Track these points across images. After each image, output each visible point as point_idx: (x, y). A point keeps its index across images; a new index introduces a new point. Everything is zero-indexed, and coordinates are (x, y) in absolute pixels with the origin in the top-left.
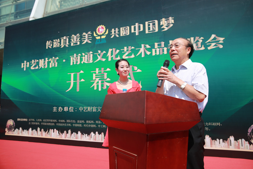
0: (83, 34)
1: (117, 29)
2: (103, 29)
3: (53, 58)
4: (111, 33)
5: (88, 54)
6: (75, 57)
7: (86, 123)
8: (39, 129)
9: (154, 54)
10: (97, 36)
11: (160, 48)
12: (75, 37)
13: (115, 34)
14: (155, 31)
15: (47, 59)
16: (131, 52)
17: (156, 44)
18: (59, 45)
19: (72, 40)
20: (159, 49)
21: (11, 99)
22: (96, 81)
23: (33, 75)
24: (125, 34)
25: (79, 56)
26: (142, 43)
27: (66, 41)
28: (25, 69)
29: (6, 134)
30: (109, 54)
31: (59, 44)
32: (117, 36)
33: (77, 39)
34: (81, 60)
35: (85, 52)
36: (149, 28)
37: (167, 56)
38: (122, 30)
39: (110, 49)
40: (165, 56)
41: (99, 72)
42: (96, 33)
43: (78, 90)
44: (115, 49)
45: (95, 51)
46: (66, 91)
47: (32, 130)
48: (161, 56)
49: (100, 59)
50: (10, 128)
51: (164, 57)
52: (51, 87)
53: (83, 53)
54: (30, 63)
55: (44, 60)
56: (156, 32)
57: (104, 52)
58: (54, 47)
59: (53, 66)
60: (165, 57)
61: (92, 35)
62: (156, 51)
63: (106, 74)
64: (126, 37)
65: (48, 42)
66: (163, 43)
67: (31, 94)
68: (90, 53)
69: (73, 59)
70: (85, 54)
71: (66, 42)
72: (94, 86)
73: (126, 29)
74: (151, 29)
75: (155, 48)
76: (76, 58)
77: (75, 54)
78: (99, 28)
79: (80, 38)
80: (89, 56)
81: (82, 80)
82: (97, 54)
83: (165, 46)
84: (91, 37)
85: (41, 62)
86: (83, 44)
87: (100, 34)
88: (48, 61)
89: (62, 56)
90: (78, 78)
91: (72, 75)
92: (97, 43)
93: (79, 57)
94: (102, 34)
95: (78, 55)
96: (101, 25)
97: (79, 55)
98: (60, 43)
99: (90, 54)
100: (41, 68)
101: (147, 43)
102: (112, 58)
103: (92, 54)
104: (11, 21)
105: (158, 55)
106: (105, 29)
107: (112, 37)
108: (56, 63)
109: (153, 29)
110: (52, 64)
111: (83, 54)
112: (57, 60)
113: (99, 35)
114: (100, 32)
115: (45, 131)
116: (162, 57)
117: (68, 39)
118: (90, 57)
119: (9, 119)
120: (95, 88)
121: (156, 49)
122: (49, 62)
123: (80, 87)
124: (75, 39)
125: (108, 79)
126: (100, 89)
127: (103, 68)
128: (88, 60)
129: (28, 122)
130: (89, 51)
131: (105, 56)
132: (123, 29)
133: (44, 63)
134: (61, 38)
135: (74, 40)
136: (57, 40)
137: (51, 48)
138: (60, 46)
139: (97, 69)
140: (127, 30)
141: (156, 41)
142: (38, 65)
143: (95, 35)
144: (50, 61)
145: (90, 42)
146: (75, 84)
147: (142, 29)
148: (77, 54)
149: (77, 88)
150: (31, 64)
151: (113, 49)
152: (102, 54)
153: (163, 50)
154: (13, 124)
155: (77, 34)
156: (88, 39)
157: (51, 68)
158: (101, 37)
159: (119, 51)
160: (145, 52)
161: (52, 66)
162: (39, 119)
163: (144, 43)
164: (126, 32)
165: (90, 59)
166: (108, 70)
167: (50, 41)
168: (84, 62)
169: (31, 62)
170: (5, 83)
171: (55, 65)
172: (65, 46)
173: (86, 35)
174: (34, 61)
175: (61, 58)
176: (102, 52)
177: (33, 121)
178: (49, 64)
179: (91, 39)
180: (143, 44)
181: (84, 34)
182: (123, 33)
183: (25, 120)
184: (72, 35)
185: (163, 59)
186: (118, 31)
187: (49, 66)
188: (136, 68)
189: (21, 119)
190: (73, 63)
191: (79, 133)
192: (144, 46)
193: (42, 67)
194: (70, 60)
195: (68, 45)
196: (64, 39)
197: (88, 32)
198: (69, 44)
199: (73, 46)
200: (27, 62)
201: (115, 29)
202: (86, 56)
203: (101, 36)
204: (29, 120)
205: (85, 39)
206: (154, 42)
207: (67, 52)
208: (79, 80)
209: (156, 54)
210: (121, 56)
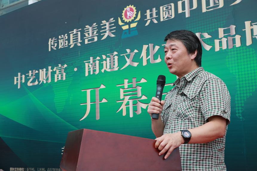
0: (102, 23)
1: (154, 9)
2: (133, 11)
3: (59, 66)
4: (146, 17)
5: (112, 56)
6: (91, 62)
9: (217, 49)
10: (123, 24)
11: (229, 38)
12: (90, 28)
13: (151, 19)
14: (219, 6)
15: (50, 67)
17: (221, 31)
18: (67, 44)
19: (87, 35)
20: (226, 39)
22: (125, 102)
23: (31, 94)
24: (168, 18)
25: (98, 60)
26: (196, 30)
27: (77, 36)
28: (19, 87)
30: (144, 54)
31: (67, 41)
32: (156, 22)
33: (93, 33)
34: (101, 66)
35: (107, 53)
36: (208, 3)
37: (242, 51)
38: (163, 11)
39: (144, 46)
40: (237, 51)
41: (128, 85)
42: (122, 19)
43: (98, 118)
44: (153, 44)
45: (121, 51)
46: (80, 120)
48: (231, 52)
49: (130, 63)
51: (235, 52)
52: (58, 115)
53: (103, 54)
54: (26, 77)
55: (46, 71)
56: (220, 8)
57: (136, 51)
58: (60, 48)
59: (60, 79)
60: (239, 52)
61: (116, 23)
62: (220, 43)
63: (139, 89)
64: (169, 21)
65: (50, 39)
66: (233, 27)
67: (28, 126)
68: (114, 55)
69: (89, 66)
70: (107, 56)
71: (77, 39)
72: (122, 109)
73: (170, 7)
74: (212, 5)
75: (220, 37)
76: (94, 64)
77: (91, 58)
78: (126, 10)
79: (97, 30)
80: (112, 60)
81: (104, 101)
82: (125, 54)
83: (237, 33)
84: (115, 27)
85: (42, 73)
86: (103, 40)
87: (128, 21)
88: (52, 71)
89: (72, 62)
90: (98, 98)
92: (124, 36)
93: (97, 62)
94: (131, 21)
95: (96, 58)
96: (129, 6)
97: (98, 58)
98: (69, 40)
99: (114, 57)
100: (42, 83)
101: (205, 29)
102: (148, 61)
103: (116, 55)
104: (4, 7)
105: (225, 50)
106: (135, 10)
107: (147, 24)
108: (64, 74)
109: (215, 3)
110: (58, 76)
111: (104, 57)
112: (66, 69)
113: (126, 23)
114: (128, 17)
116: (233, 53)
117: (79, 33)
118: (114, 62)
120: (124, 114)
121: (221, 39)
122: (53, 73)
123: (100, 112)
124: (90, 31)
125: (144, 98)
126: (131, 115)
127: (135, 79)
128: (111, 66)
130: (112, 52)
131: (137, 58)
132: (165, 9)
133: (47, 74)
134: (70, 32)
135: (89, 34)
136: (64, 35)
137: (55, 49)
138: (68, 45)
139: (126, 81)
140: (171, 9)
141: (220, 24)
142: (38, 78)
143: (120, 23)
144: (56, 71)
145: (113, 36)
146: (93, 107)
147: (195, 6)
148: (94, 58)
149: (96, 114)
150: (28, 78)
151: (150, 44)
152: (133, 54)
153: (234, 41)
155: (93, 24)
156: (110, 30)
157: (56, 83)
158: (129, 26)
159: (159, 47)
162: (42, 167)
163: (200, 30)
164: (169, 13)
165: (114, 64)
166: (143, 81)
167: (54, 38)
168: (105, 70)
169: (27, 74)
171: (62, 78)
172: (76, 45)
173: (107, 24)
174: (32, 72)
175: (71, 65)
176: (132, 51)
178: (54, 75)
179: (115, 31)
180: (199, 32)
181: (104, 22)
182: (164, 16)
183: (21, 170)
184: (86, 26)
185: (234, 57)
186: (156, 12)
187: (54, 79)
189: (16, 169)
190: (89, 72)
192: (201, 34)
193: (43, 81)
194: (85, 67)
195: (80, 43)
196: (75, 33)
197: (109, 20)
198: (81, 41)
199: (88, 44)
200: (21, 75)
201: (151, 11)
202: (108, 59)
203: (129, 24)
204: (26, 170)
205: (105, 32)
206: (218, 28)
207: (80, 55)
208: (99, 101)
209: (222, 48)
210: (163, 58)
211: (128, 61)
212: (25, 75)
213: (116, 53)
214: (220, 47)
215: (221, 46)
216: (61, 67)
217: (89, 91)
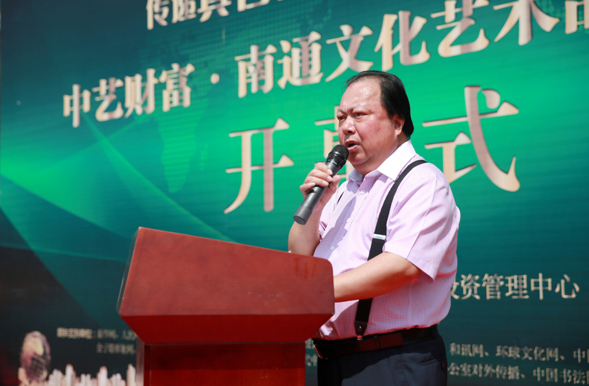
3: (172, 69)
5: (304, 45)
6: (254, 59)
8: (131, 372)
9: (571, 26)
15: (151, 72)
16: (472, 22)
18: (193, 9)
21: (34, 247)
23: (105, 144)
25: (270, 54)
28: (76, 123)
30: (385, 38)
31: (193, 4)
34: (278, 70)
35: (292, 37)
43: (269, 206)
44: (409, 13)
45: (329, 31)
46: (226, 211)
47: (109, 376)
49: (351, 63)
50: (36, 366)
52: (172, 196)
53: (283, 39)
54: (94, 95)
55: (142, 81)
58: (175, 20)
59: (176, 103)
62: (580, 10)
67: (100, 225)
68: (311, 41)
69: (247, 71)
70: (293, 45)
76: (260, 65)
77: (254, 49)
80: (306, 55)
81: (285, 162)
82: (337, 40)
85: (133, 85)
86: (283, 1)
88: (156, 81)
89: (206, 59)
90: (269, 153)
93: (269, 61)
95: (266, 49)
97: (271, 49)
99: (310, 45)
100: (131, 115)
102: (396, 58)
103: (317, 41)
108: (187, 91)
110: (171, 96)
111: (285, 46)
112: (190, 77)
118: (310, 59)
119: (30, 330)
122: (160, 87)
123: (276, 192)
128: (304, 69)
129: (94, 341)
130: (305, 33)
131: (368, 49)
133: (143, 90)
137: (165, 23)
138: (196, 12)
142: (123, 101)
144: (165, 83)
146: (257, 178)
148: (262, 48)
150: (97, 99)
151: (401, 13)
152: (358, 39)
154: (45, 353)
157: (168, 114)
159: (424, 21)
160: (532, 20)
161: (171, 102)
165: (310, 67)
168: (287, 82)
169: (95, 90)
170: (9, 182)
171: (181, 101)
172: (215, 12)
174: (108, 84)
175: (205, 66)
176: (356, 31)
177: (110, 341)
178: (162, 94)
183: (84, 333)
187: (162, 105)
188: (494, 99)
189: (71, 331)
190: (249, 85)
193: (134, 110)
194: (237, 73)
195: (226, 8)
198: (230, 3)
199: (247, 11)
200: (81, 91)
202: (296, 52)
204: (96, 335)
207: (226, 39)
208: (271, 161)
209: (583, 25)
210: (433, 51)
211: (346, 57)
212: (90, 90)
213: (315, 36)
214: (578, 20)
215: (580, 18)
216: (178, 73)
217: (247, 137)
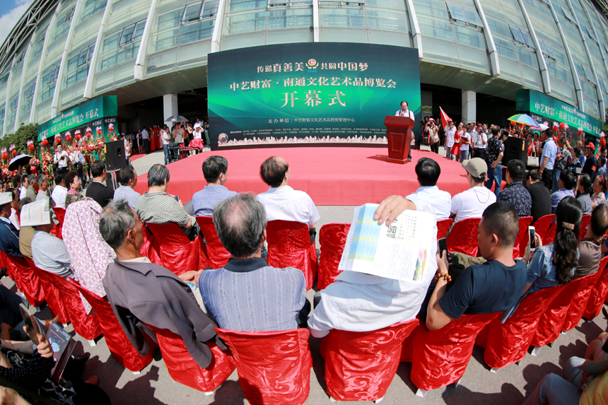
0: (295, 63)
1: (326, 63)
2: (314, 62)
3: (265, 80)
4: (321, 65)
5: (301, 79)
7: (301, 130)
8: (254, 138)
9: (354, 85)
13: (324, 67)
14: (355, 70)
15: (258, 81)
16: (337, 81)
17: (356, 79)
18: (271, 70)
19: (285, 67)
20: (358, 82)
22: (309, 100)
23: (244, 94)
24: (333, 68)
25: (293, 80)
28: (234, 90)
29: (219, 146)
30: (320, 80)
32: (327, 69)
33: (290, 67)
34: (294, 83)
35: (298, 77)
36: (351, 67)
38: (330, 65)
39: (320, 77)
41: (311, 93)
43: (293, 106)
44: (325, 77)
45: (307, 78)
46: (283, 106)
47: (247, 139)
50: (223, 140)
52: (265, 104)
53: (296, 78)
55: (256, 82)
57: (316, 79)
58: (266, 72)
59: (266, 87)
61: (304, 65)
62: (355, 83)
63: (317, 95)
64: (333, 70)
65: (258, 67)
66: (360, 79)
69: (287, 82)
70: (298, 79)
71: (279, 68)
72: (307, 103)
73: (334, 64)
76: (290, 81)
77: (288, 79)
78: (310, 61)
79: (292, 66)
80: (301, 81)
81: (296, 98)
82: (309, 79)
83: (362, 81)
84: (303, 67)
85: (253, 84)
86: (295, 71)
88: (260, 82)
90: (292, 97)
91: (286, 94)
92: (308, 71)
95: (291, 79)
96: (312, 59)
98: (273, 68)
100: (252, 89)
101: (350, 76)
102: (322, 84)
105: (357, 86)
106: (316, 62)
107: (322, 69)
108: (269, 85)
109: (354, 68)
110: (265, 85)
112: (270, 82)
113: (310, 66)
114: (311, 63)
115: (261, 139)
117: (280, 66)
118: (303, 82)
120: (309, 105)
121: (356, 81)
123: (294, 104)
124: (288, 66)
125: (320, 99)
126: (312, 106)
127: (315, 91)
128: (301, 83)
129: (242, 133)
130: (302, 77)
131: (316, 82)
133: (256, 84)
134: (274, 65)
136: (269, 66)
137: (263, 72)
139: (310, 91)
141: (356, 76)
142: (250, 86)
143: (307, 65)
144: (263, 83)
145: (302, 70)
146: (289, 102)
147: (345, 67)
149: (292, 104)
150: (241, 85)
151: (323, 77)
152: (314, 80)
153: (361, 83)
154: (226, 137)
155: (289, 63)
156: (301, 68)
157: (264, 89)
158: (312, 68)
159: (328, 79)
160: (348, 83)
161: (264, 87)
162: (255, 130)
166: (319, 92)
167: (262, 67)
168: (297, 85)
169: (241, 83)
170: (212, 103)
171: (268, 87)
172: (277, 71)
174: (244, 82)
175: (274, 80)
176: (314, 78)
177: (247, 132)
178: (262, 85)
180: (347, 77)
181: (297, 63)
182: (331, 67)
183: (239, 132)
184: (285, 64)
186: (327, 65)
187: (262, 87)
188: (341, 93)
189: (235, 132)
190: (287, 85)
191: (295, 138)
194: (284, 82)
195: (281, 71)
196: (277, 66)
197: (300, 63)
199: (286, 72)
200: (236, 84)
201: (324, 63)
203: (312, 66)
205: (298, 68)
207: (280, 76)
210: (330, 84)
211: (311, 83)
212: (239, 84)
213: (304, 78)
216: (267, 81)
